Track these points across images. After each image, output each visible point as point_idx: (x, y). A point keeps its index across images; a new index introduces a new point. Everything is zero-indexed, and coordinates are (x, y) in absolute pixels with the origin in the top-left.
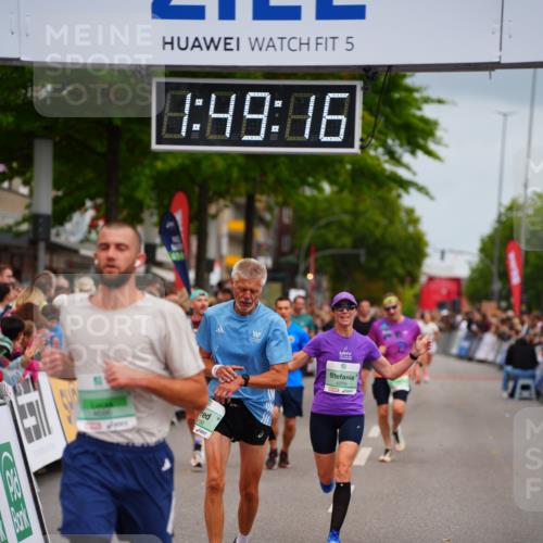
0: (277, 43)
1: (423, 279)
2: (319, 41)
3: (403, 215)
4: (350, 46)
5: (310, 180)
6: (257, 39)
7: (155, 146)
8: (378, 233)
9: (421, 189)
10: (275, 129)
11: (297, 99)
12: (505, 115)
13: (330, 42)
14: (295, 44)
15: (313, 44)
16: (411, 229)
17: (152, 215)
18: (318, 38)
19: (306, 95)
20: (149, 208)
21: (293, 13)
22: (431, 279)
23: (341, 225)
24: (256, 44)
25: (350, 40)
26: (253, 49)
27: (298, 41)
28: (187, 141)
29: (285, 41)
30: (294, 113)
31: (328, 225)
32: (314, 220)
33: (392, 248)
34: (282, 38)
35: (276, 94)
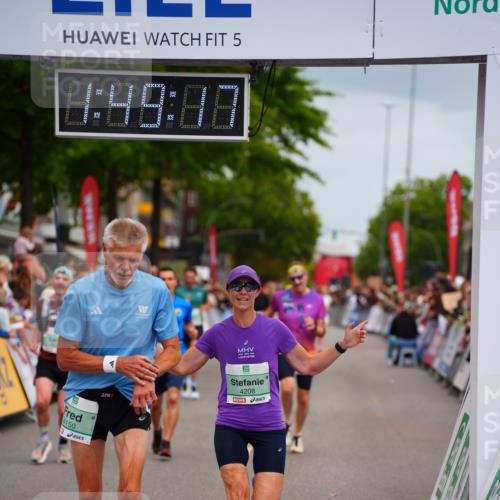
0: (171, 38)
1: (317, 257)
2: (210, 37)
3: (298, 199)
4: (237, 42)
5: (212, 165)
6: (152, 34)
7: (58, 133)
8: (276, 215)
9: (313, 175)
10: (170, 117)
11: (191, 90)
12: (389, 107)
13: (219, 37)
14: (187, 39)
15: (203, 39)
16: (306, 212)
17: (65, 198)
18: (207, 34)
19: (197, 86)
20: (62, 190)
21: (185, 11)
22: (325, 257)
23: (242, 209)
24: (154, 39)
25: (237, 36)
26: (148, 43)
27: (189, 36)
28: (89, 128)
29: (178, 37)
30: (188, 103)
31: (230, 208)
32: (217, 203)
33: (290, 229)
34: (175, 34)
35: (171, 86)
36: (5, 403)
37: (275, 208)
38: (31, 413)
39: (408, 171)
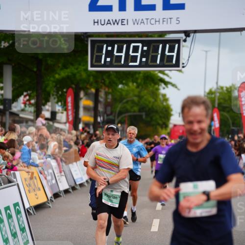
0: (145, 21)
1: (171, 126)
2: (164, 20)
3: (161, 97)
4: (178, 22)
5: (124, 82)
6: (136, 20)
7: (90, 69)
8: (150, 106)
9: (173, 85)
10: (144, 59)
11: (154, 46)
12: (206, 52)
13: (169, 20)
14: (153, 22)
15: (161, 21)
16: (165, 104)
17: (55, 98)
18: (163, 19)
19: (158, 44)
20: (53, 95)
21: (152, 8)
22: (175, 126)
23: (133, 102)
24: (135, 22)
25: (178, 19)
26: (134, 24)
27: (154, 20)
28: (105, 66)
30: (152, 52)
31: (127, 102)
33: (156, 112)
34: (147, 19)
35: (145, 44)
36: (37, 198)
37: (150, 102)
38: (49, 203)
39: (217, 83)
